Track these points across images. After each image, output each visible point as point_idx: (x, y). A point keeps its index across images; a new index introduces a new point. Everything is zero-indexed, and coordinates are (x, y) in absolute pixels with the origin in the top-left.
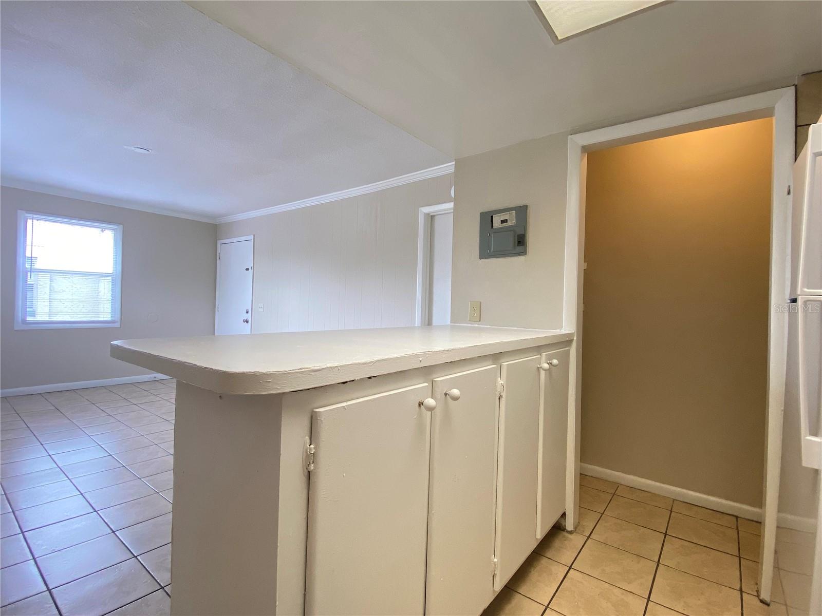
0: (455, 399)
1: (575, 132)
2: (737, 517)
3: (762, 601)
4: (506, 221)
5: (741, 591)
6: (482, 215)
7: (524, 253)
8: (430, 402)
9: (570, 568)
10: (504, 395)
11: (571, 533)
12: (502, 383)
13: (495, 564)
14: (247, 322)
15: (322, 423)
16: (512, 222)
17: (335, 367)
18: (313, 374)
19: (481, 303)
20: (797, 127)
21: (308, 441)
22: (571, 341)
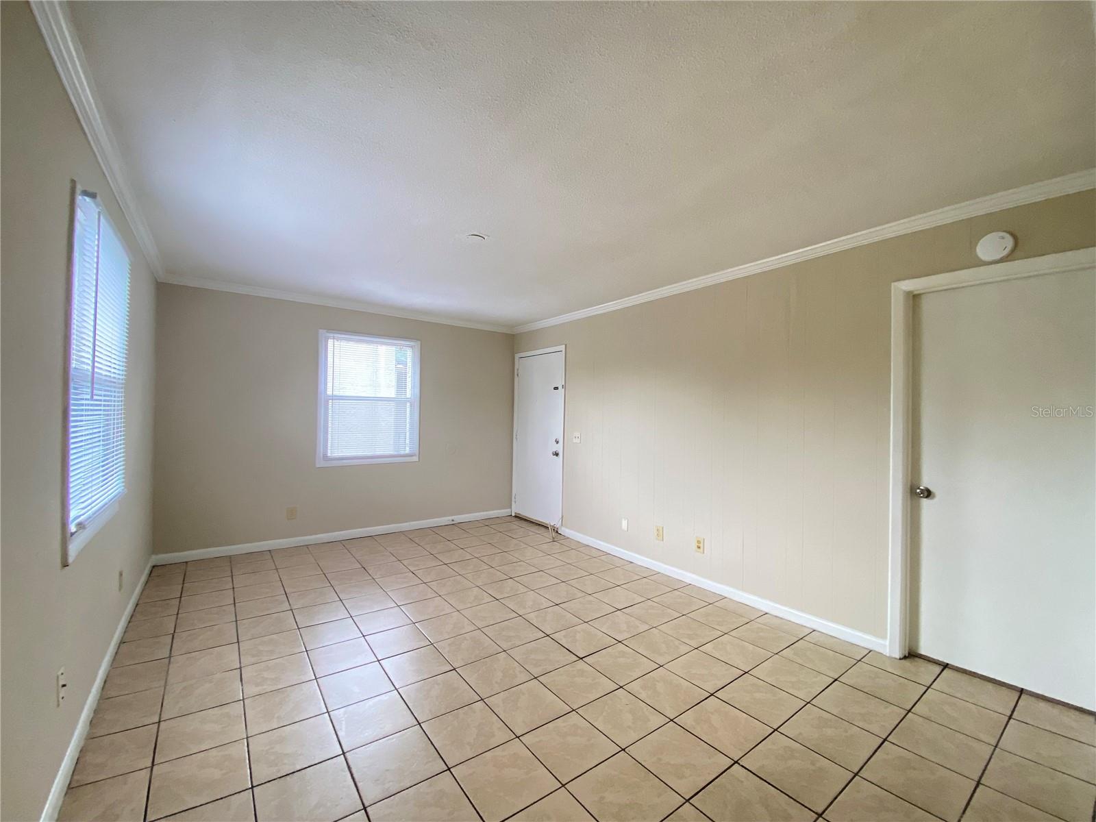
14: (557, 454)
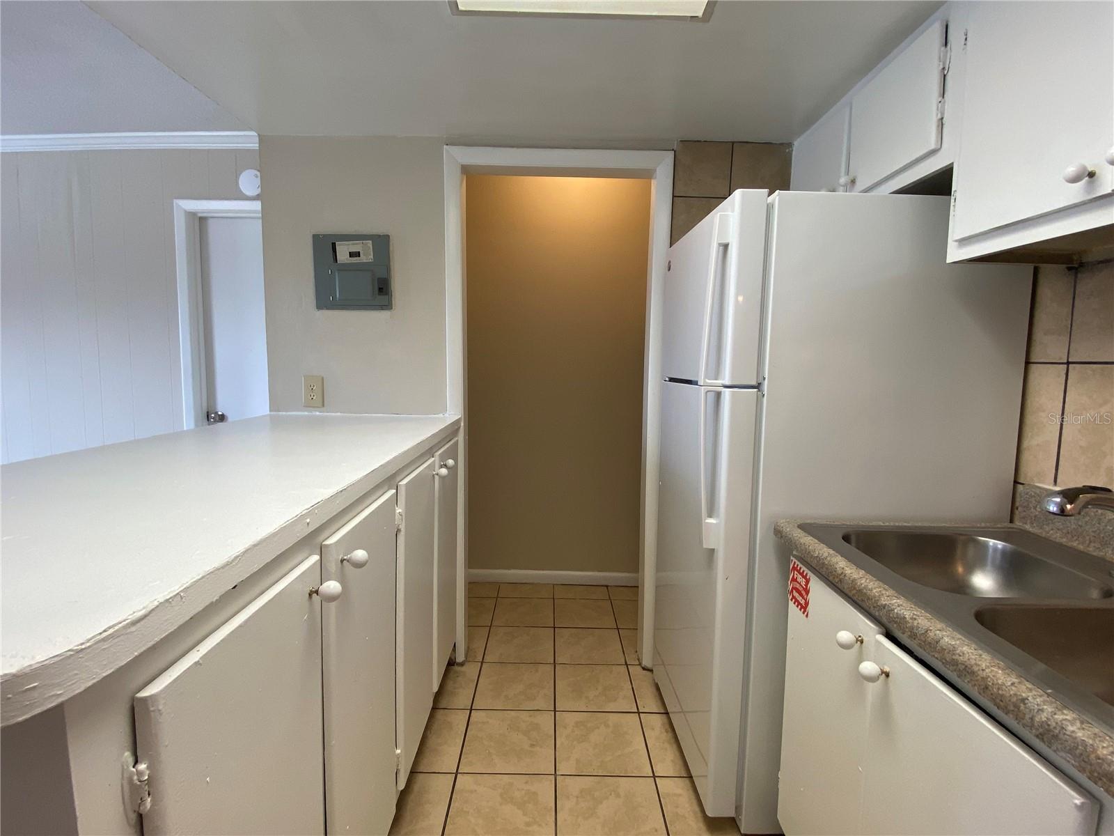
0: (359, 565)
1: (452, 142)
2: (607, 586)
3: (644, 669)
4: (358, 254)
5: (626, 664)
6: (317, 239)
7: (387, 306)
8: (332, 586)
9: (471, 710)
10: (402, 527)
11: (462, 664)
12: (400, 511)
13: (398, 757)
15: (161, 714)
16: (367, 257)
17: (175, 596)
18: (133, 629)
19: (323, 379)
20: (673, 196)
21: (131, 760)
22: (458, 430)
